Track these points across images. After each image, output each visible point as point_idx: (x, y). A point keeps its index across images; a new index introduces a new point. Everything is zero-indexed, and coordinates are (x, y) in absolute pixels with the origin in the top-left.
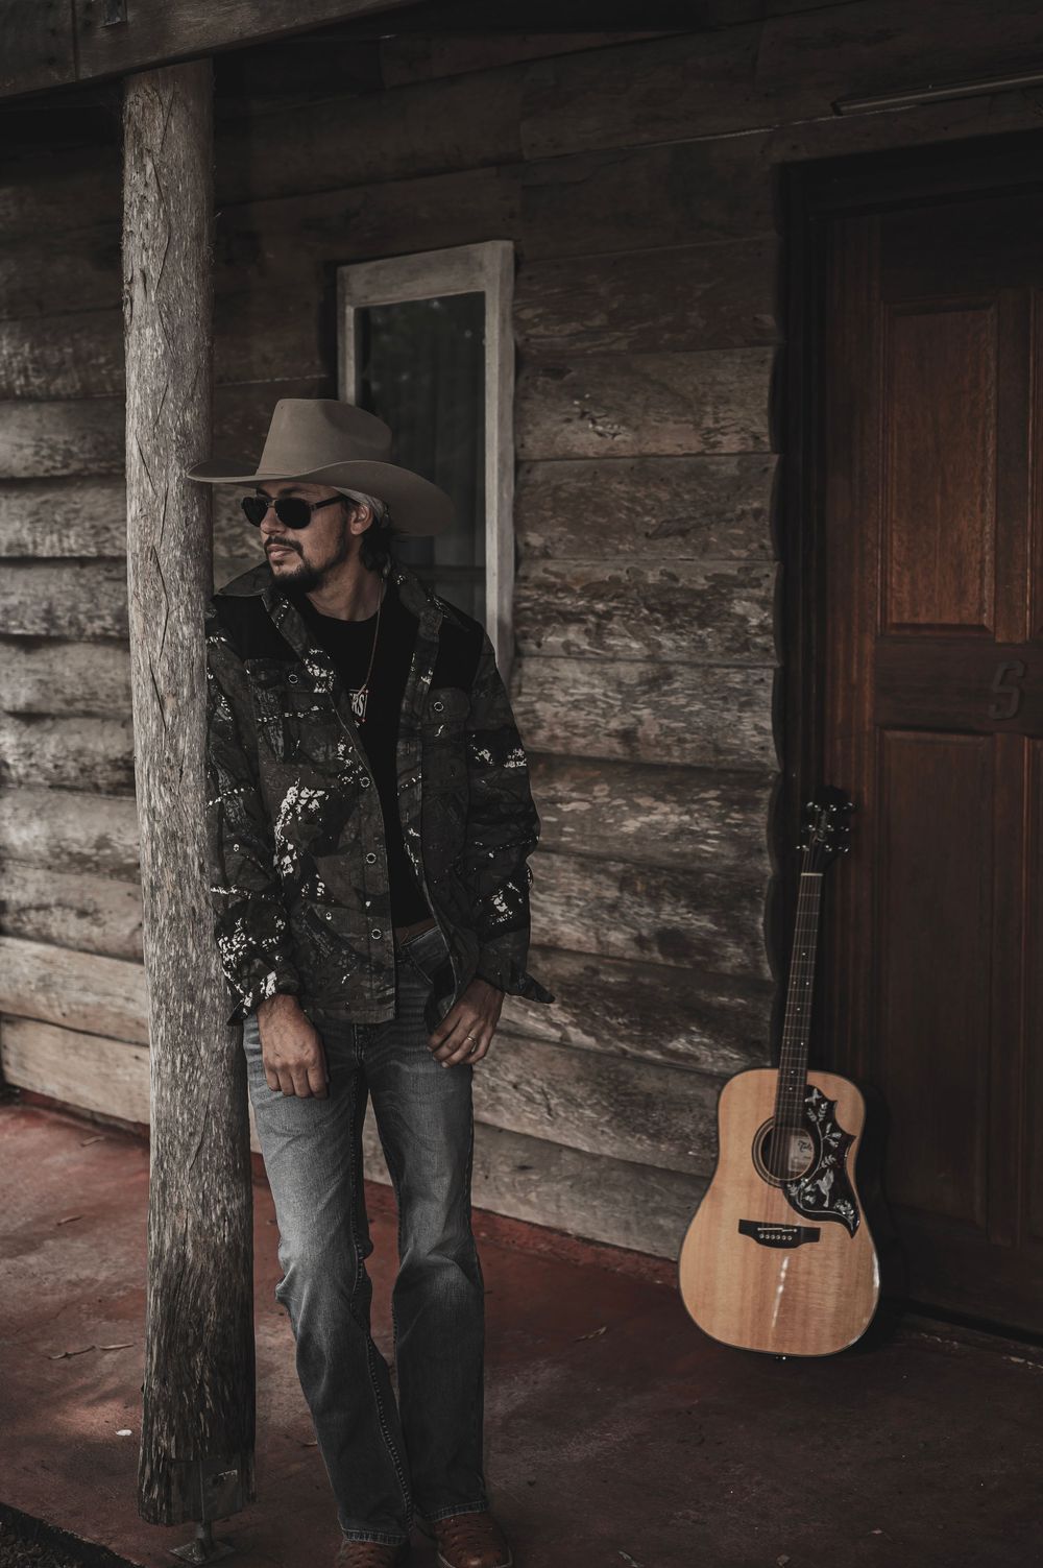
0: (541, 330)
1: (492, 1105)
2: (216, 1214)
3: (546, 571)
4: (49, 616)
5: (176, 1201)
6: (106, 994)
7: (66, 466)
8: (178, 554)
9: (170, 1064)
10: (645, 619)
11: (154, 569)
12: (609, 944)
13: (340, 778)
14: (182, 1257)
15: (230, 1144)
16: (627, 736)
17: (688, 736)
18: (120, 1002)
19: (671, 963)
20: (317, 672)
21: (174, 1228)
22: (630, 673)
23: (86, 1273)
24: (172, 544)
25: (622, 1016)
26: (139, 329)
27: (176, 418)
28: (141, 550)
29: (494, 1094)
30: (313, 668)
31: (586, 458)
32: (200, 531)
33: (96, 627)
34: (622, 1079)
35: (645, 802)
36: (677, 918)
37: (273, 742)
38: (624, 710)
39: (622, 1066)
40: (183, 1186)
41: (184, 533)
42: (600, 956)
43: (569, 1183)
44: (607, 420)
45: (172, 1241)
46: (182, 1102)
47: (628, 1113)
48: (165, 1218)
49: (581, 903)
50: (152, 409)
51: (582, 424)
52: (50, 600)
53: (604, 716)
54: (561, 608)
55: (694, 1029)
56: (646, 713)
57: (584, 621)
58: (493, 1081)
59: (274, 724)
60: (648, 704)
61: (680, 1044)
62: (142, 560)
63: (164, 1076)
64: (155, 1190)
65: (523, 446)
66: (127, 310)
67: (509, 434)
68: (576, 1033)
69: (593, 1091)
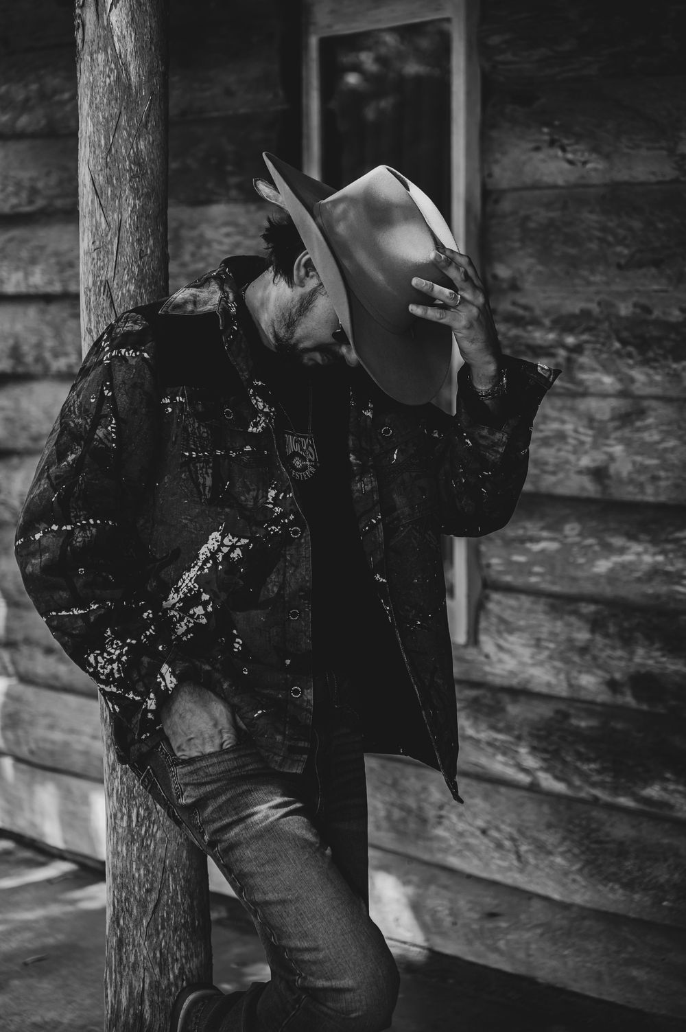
0: (509, 56)
1: (460, 851)
2: (174, 973)
3: (514, 304)
4: (15, 353)
5: (132, 959)
6: (72, 731)
7: (31, 202)
8: (132, 288)
9: (125, 818)
10: (618, 353)
11: (107, 304)
12: (580, 688)
13: (267, 527)
14: (140, 1017)
15: (188, 900)
16: (599, 474)
17: (662, 474)
18: (86, 739)
19: (645, 707)
20: (261, 405)
21: (131, 987)
22: (603, 409)
23: (51, 1015)
24: (126, 278)
25: (594, 761)
26: (91, 55)
27: (129, 146)
28: (94, 284)
29: (462, 840)
30: (257, 400)
31: (555, 187)
32: (155, 264)
33: (60, 364)
34: (594, 826)
35: (618, 541)
36: (651, 662)
37: (201, 480)
38: (595, 446)
39: (594, 813)
40: (139, 945)
41: (138, 266)
42: (571, 700)
43: (539, 931)
44: (576, 147)
45: (129, 1000)
46: (139, 858)
47: (600, 862)
48: (121, 977)
49: (552, 646)
50: (105, 138)
51: (552, 152)
52: (16, 337)
53: (575, 452)
54: (530, 342)
55: (668, 775)
56: (618, 449)
57: (553, 355)
58: (461, 826)
59: (203, 462)
60: (621, 440)
61: (653, 791)
62: (95, 294)
63: (120, 831)
64: (112, 948)
65: (490, 175)
66: (79, 35)
67: (476, 164)
68: (546, 779)
69: (564, 839)
